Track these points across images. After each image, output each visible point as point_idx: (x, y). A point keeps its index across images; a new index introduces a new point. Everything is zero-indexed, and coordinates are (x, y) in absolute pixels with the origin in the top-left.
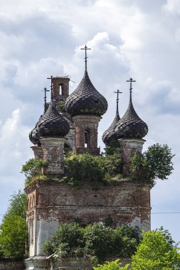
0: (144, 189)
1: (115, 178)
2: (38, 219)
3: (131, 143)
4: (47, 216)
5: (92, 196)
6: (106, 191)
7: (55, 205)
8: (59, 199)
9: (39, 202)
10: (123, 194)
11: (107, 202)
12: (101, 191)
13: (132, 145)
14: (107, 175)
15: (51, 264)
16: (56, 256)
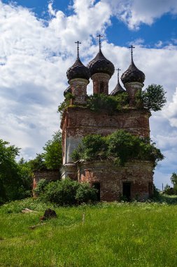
0: (146, 117)
1: (125, 107)
2: (68, 136)
3: (135, 85)
4: (75, 134)
5: (108, 120)
6: (118, 117)
7: (81, 125)
8: (83, 121)
9: (69, 124)
10: (131, 119)
11: (119, 124)
12: (114, 117)
13: (135, 86)
14: (119, 106)
15: (78, 168)
16: (82, 160)
